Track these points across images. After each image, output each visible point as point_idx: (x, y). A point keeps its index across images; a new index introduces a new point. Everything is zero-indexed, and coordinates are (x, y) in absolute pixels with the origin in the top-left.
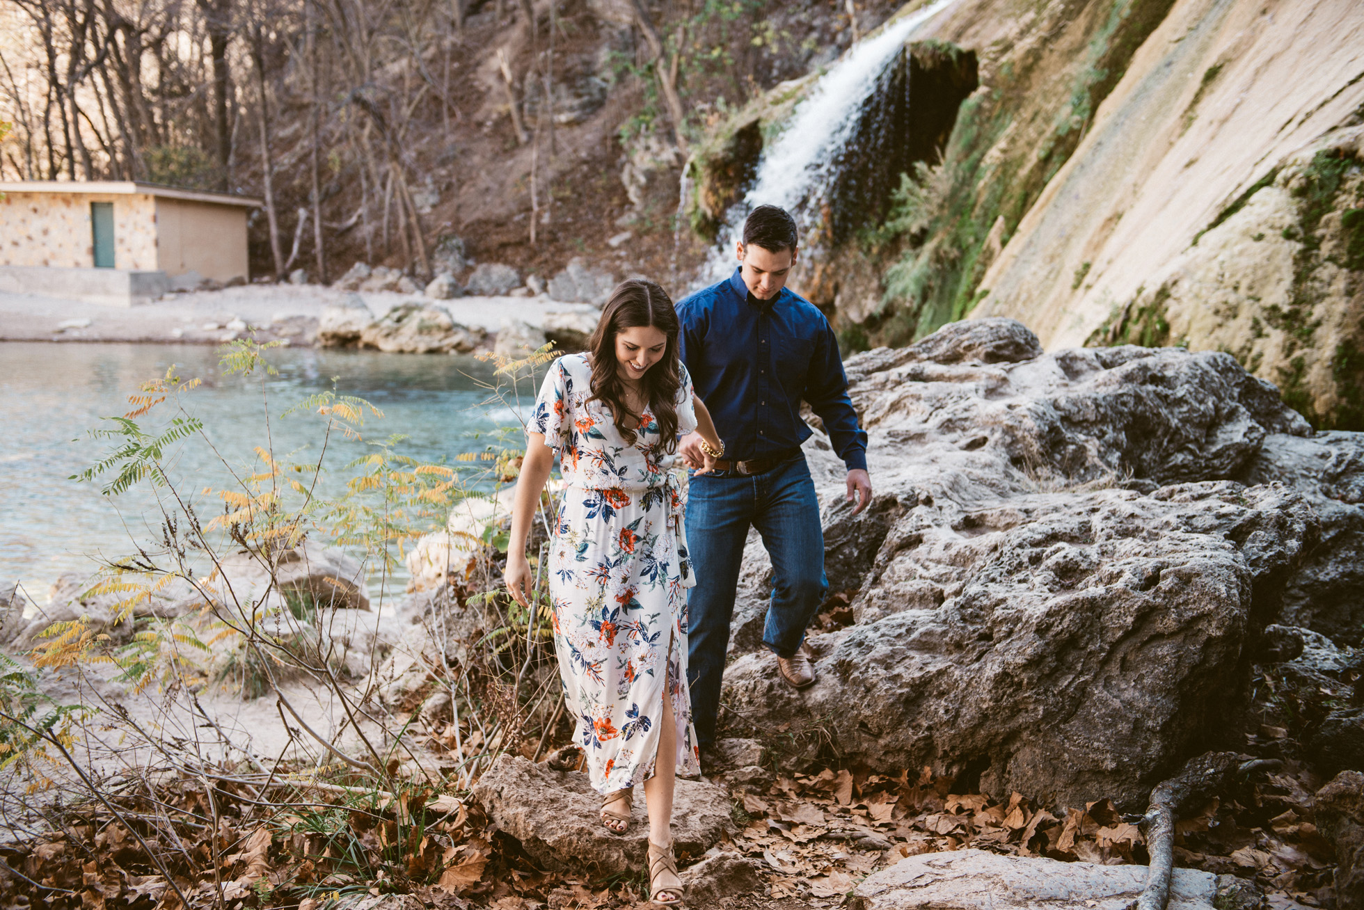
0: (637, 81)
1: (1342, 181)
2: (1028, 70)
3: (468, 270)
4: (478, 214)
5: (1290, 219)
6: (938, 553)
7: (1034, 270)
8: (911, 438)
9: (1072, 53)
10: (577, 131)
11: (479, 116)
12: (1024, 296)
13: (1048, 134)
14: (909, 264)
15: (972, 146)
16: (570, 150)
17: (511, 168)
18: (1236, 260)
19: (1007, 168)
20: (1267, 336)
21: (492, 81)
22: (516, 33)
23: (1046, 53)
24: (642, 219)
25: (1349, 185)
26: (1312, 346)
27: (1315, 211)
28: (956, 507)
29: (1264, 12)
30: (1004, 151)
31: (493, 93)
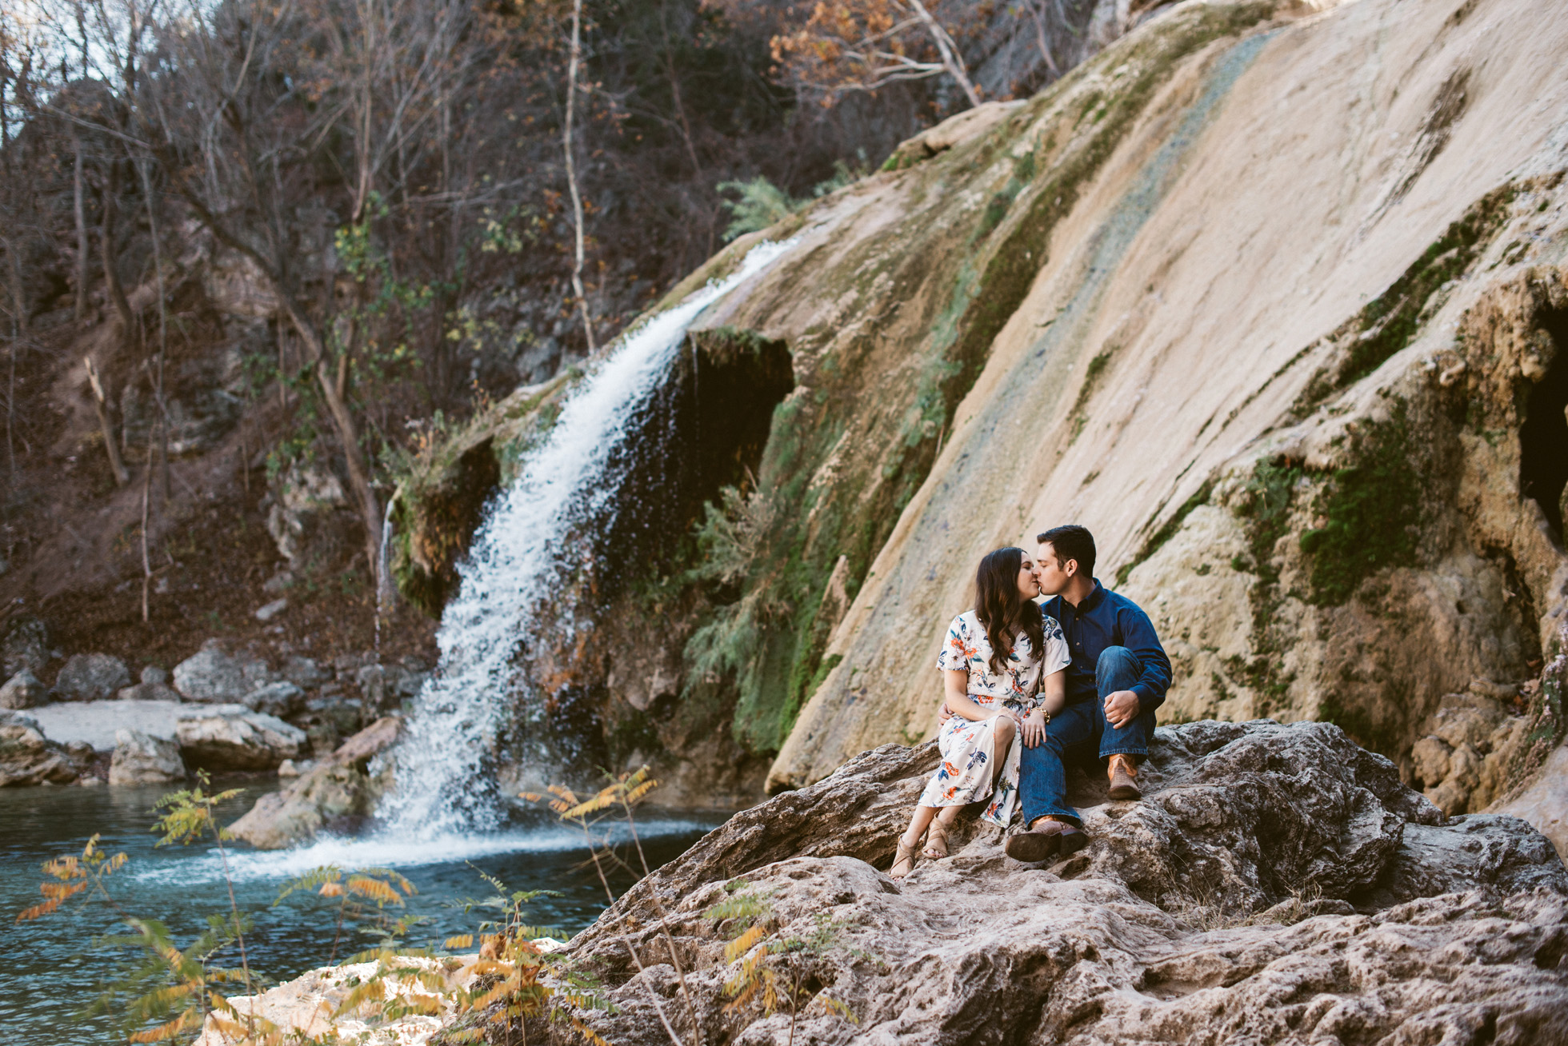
0: (284, 392)
1: (1292, 495)
2: (857, 364)
3: (54, 665)
4: (63, 585)
5: (1238, 545)
6: (1133, 1025)
7: (899, 627)
8: (984, 867)
9: (910, 342)
10: (200, 464)
11: (57, 449)
12: (889, 661)
13: (893, 445)
14: (724, 626)
15: (794, 465)
16: (191, 489)
17: (107, 518)
18: (1180, 600)
19: (844, 490)
20: (1233, 696)
21: (73, 400)
22: (105, 335)
23: (878, 342)
24: (299, 580)
25: (1301, 500)
26: (1289, 706)
27: (1267, 533)
28: (1130, 960)
29: (1151, 289)
30: (837, 469)
31: (77, 417)
